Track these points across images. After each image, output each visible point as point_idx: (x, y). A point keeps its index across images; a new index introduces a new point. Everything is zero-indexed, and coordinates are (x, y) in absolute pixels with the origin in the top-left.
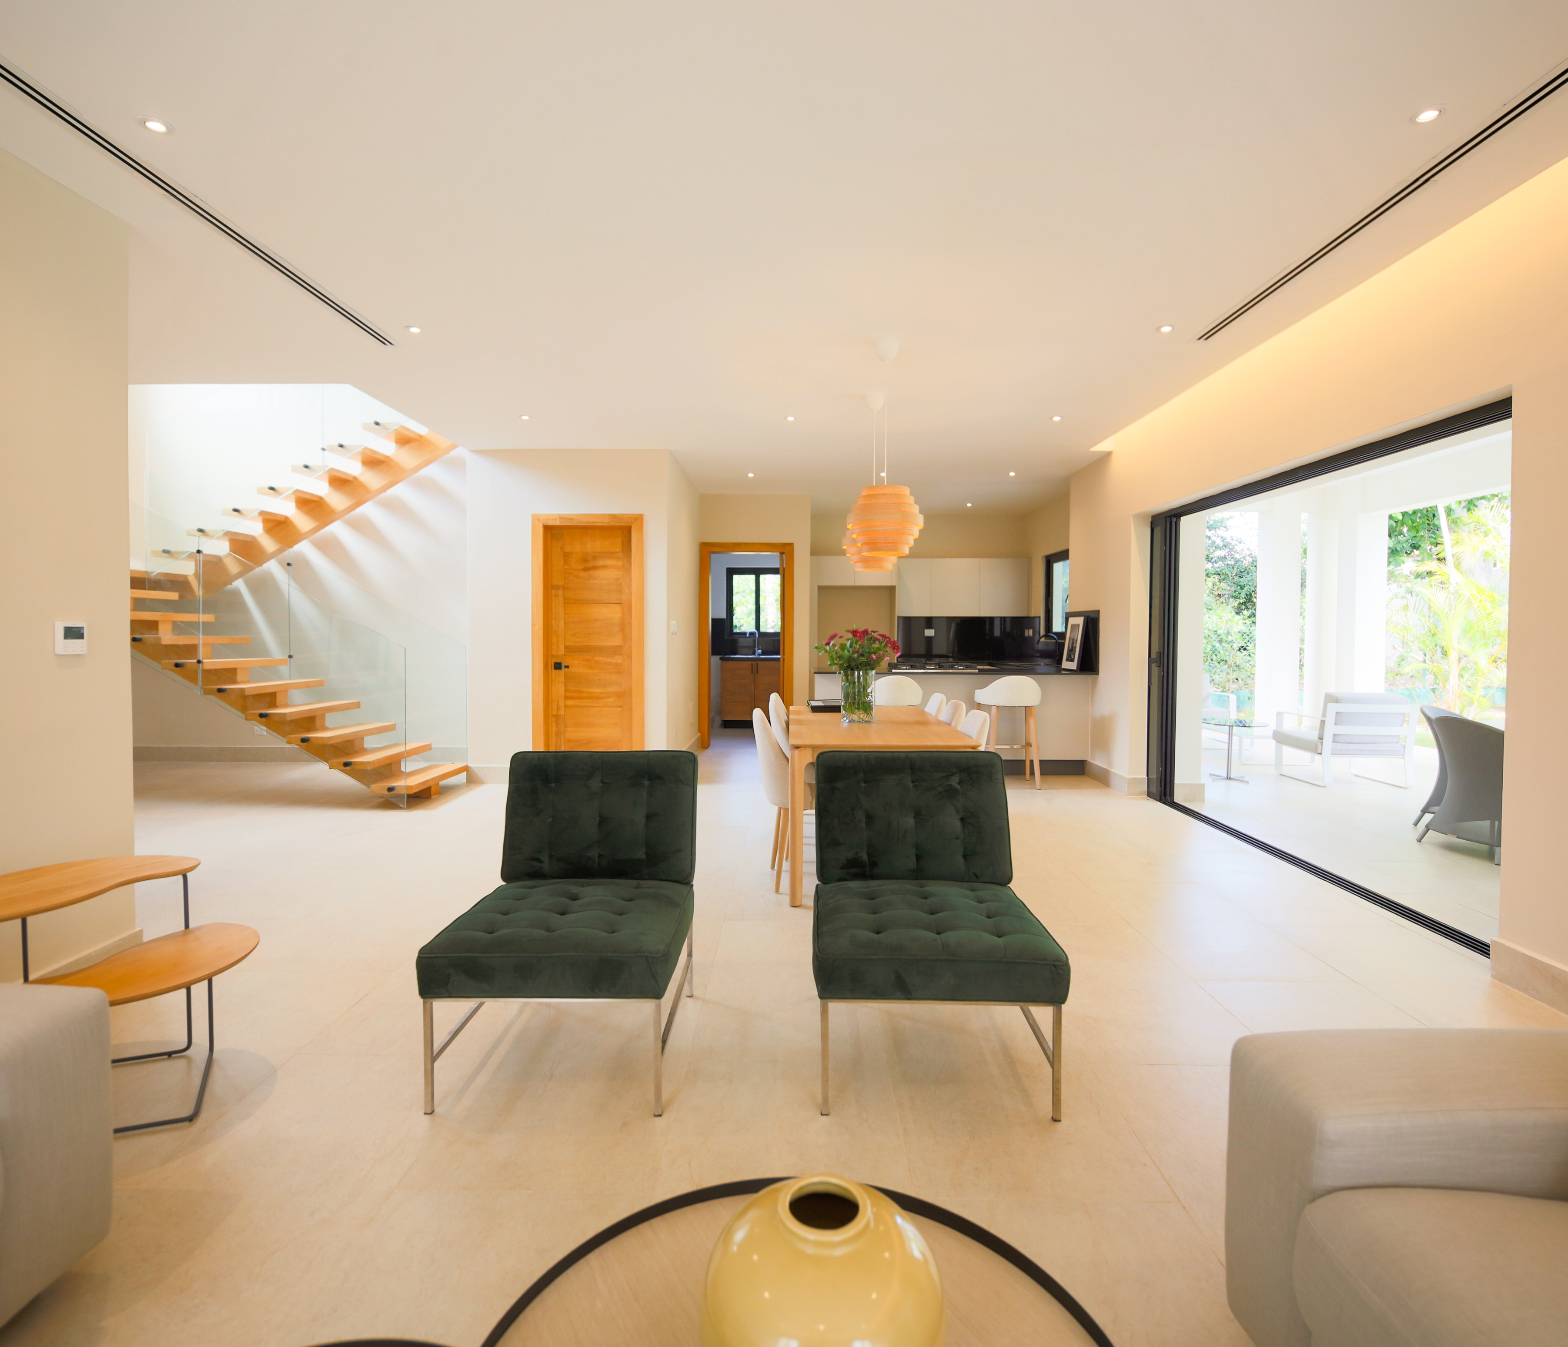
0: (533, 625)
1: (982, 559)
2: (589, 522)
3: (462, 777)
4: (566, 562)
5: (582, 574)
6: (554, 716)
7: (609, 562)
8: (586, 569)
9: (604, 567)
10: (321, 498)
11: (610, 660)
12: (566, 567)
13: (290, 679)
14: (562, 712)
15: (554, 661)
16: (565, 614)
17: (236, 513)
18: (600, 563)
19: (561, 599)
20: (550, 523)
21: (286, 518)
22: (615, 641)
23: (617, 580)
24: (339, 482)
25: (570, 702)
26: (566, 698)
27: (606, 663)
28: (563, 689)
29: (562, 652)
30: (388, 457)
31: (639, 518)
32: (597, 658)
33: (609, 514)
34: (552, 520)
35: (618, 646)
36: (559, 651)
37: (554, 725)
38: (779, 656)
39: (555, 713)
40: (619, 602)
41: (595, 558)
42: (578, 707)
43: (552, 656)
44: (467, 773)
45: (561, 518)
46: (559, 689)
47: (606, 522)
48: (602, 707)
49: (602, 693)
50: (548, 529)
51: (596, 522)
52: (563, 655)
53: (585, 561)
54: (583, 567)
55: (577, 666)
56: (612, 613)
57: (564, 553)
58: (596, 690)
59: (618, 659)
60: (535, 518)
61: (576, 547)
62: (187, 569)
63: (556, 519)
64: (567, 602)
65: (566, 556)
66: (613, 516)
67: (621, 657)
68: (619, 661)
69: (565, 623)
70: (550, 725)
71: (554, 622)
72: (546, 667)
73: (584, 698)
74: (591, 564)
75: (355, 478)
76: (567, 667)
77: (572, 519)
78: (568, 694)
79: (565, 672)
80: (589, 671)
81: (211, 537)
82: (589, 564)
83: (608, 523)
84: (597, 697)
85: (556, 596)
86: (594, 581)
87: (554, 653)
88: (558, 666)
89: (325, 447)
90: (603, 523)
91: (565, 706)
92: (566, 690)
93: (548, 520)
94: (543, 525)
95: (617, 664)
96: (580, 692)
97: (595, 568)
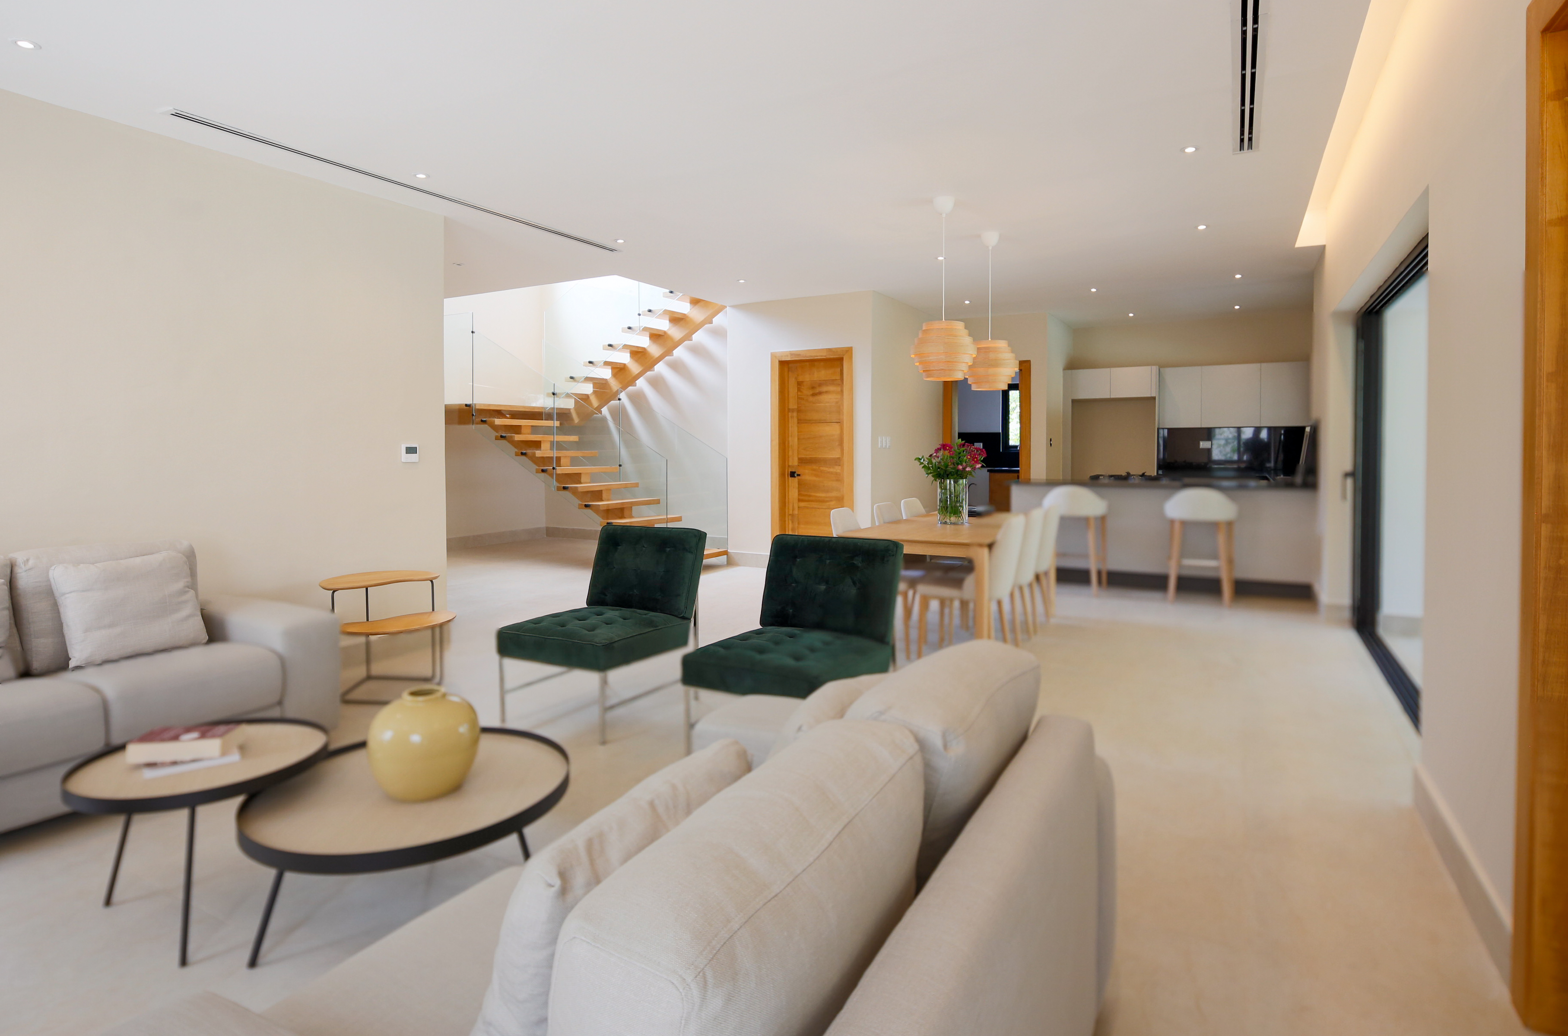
0: (772, 441)
1: (1264, 365)
2: (812, 356)
3: (723, 558)
4: (799, 390)
5: (811, 399)
6: (790, 515)
7: (831, 388)
8: (814, 395)
9: (827, 392)
10: (644, 349)
11: (831, 470)
12: (799, 394)
13: (620, 481)
14: (796, 512)
15: (790, 470)
16: (798, 432)
17: (591, 364)
18: (824, 389)
19: (795, 420)
20: (784, 359)
21: (625, 365)
22: (835, 454)
23: (837, 403)
24: (657, 336)
25: (802, 504)
26: (799, 500)
27: (829, 472)
28: (796, 494)
29: (796, 463)
30: (685, 314)
31: (849, 351)
32: (822, 468)
33: (826, 349)
34: (785, 356)
35: (838, 458)
36: (794, 462)
37: (790, 522)
38: (1019, 469)
39: (791, 512)
40: (838, 421)
41: (820, 385)
42: (807, 508)
43: (789, 466)
44: (727, 557)
45: (792, 354)
46: (793, 494)
47: (823, 355)
48: (825, 509)
49: (826, 497)
50: (783, 363)
51: (817, 356)
52: (796, 466)
53: (813, 388)
54: (811, 393)
55: (807, 475)
56: (831, 430)
57: (798, 382)
58: (822, 495)
59: (837, 469)
60: (773, 356)
61: (808, 377)
62: (569, 404)
63: (787, 356)
64: (800, 421)
65: (800, 384)
66: (830, 350)
67: (840, 467)
68: (838, 471)
69: (798, 439)
70: (787, 522)
71: (790, 439)
72: (782, 475)
73: (812, 501)
74: (817, 391)
75: (665, 332)
76: (799, 475)
77: (799, 355)
78: (801, 498)
79: (798, 479)
80: (817, 479)
81: (578, 382)
82: (816, 390)
83: (825, 356)
84: (822, 501)
85: (792, 417)
86: (819, 405)
87: (790, 464)
88: (792, 474)
89: (641, 313)
90: (822, 356)
91: (798, 507)
92: (799, 495)
93: (782, 356)
94: (779, 361)
95: (836, 473)
96: (810, 496)
97: (820, 393)
